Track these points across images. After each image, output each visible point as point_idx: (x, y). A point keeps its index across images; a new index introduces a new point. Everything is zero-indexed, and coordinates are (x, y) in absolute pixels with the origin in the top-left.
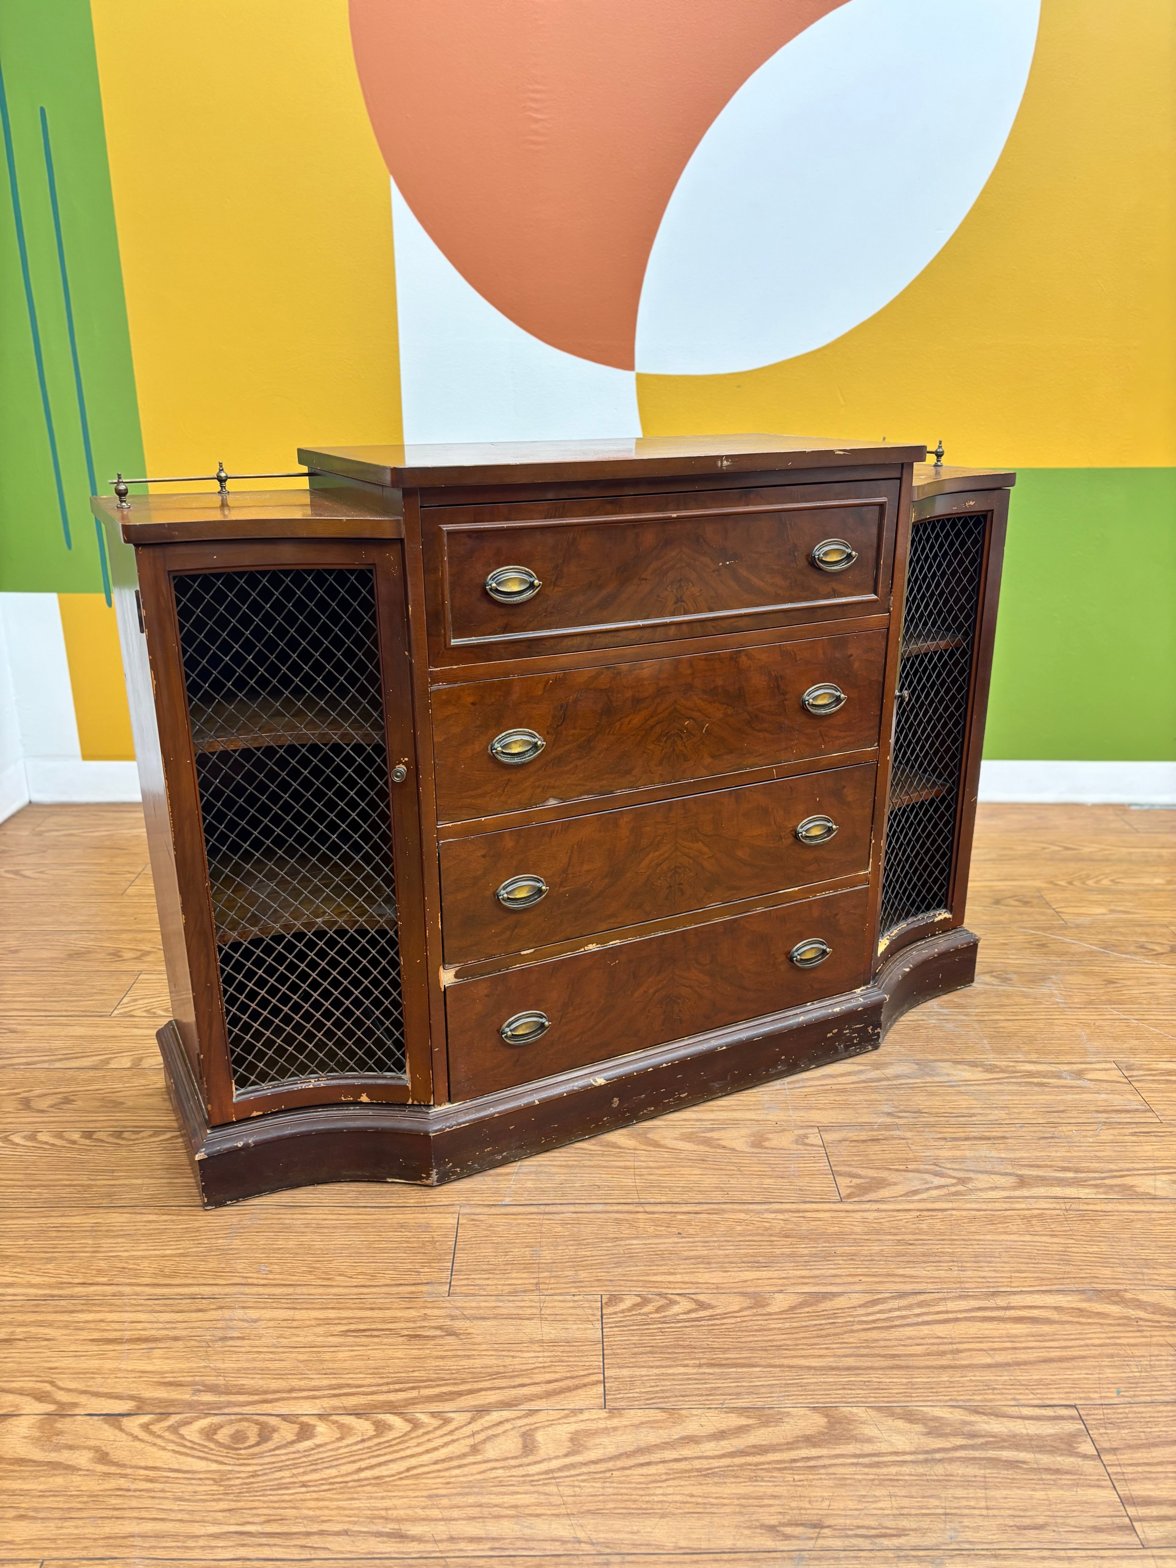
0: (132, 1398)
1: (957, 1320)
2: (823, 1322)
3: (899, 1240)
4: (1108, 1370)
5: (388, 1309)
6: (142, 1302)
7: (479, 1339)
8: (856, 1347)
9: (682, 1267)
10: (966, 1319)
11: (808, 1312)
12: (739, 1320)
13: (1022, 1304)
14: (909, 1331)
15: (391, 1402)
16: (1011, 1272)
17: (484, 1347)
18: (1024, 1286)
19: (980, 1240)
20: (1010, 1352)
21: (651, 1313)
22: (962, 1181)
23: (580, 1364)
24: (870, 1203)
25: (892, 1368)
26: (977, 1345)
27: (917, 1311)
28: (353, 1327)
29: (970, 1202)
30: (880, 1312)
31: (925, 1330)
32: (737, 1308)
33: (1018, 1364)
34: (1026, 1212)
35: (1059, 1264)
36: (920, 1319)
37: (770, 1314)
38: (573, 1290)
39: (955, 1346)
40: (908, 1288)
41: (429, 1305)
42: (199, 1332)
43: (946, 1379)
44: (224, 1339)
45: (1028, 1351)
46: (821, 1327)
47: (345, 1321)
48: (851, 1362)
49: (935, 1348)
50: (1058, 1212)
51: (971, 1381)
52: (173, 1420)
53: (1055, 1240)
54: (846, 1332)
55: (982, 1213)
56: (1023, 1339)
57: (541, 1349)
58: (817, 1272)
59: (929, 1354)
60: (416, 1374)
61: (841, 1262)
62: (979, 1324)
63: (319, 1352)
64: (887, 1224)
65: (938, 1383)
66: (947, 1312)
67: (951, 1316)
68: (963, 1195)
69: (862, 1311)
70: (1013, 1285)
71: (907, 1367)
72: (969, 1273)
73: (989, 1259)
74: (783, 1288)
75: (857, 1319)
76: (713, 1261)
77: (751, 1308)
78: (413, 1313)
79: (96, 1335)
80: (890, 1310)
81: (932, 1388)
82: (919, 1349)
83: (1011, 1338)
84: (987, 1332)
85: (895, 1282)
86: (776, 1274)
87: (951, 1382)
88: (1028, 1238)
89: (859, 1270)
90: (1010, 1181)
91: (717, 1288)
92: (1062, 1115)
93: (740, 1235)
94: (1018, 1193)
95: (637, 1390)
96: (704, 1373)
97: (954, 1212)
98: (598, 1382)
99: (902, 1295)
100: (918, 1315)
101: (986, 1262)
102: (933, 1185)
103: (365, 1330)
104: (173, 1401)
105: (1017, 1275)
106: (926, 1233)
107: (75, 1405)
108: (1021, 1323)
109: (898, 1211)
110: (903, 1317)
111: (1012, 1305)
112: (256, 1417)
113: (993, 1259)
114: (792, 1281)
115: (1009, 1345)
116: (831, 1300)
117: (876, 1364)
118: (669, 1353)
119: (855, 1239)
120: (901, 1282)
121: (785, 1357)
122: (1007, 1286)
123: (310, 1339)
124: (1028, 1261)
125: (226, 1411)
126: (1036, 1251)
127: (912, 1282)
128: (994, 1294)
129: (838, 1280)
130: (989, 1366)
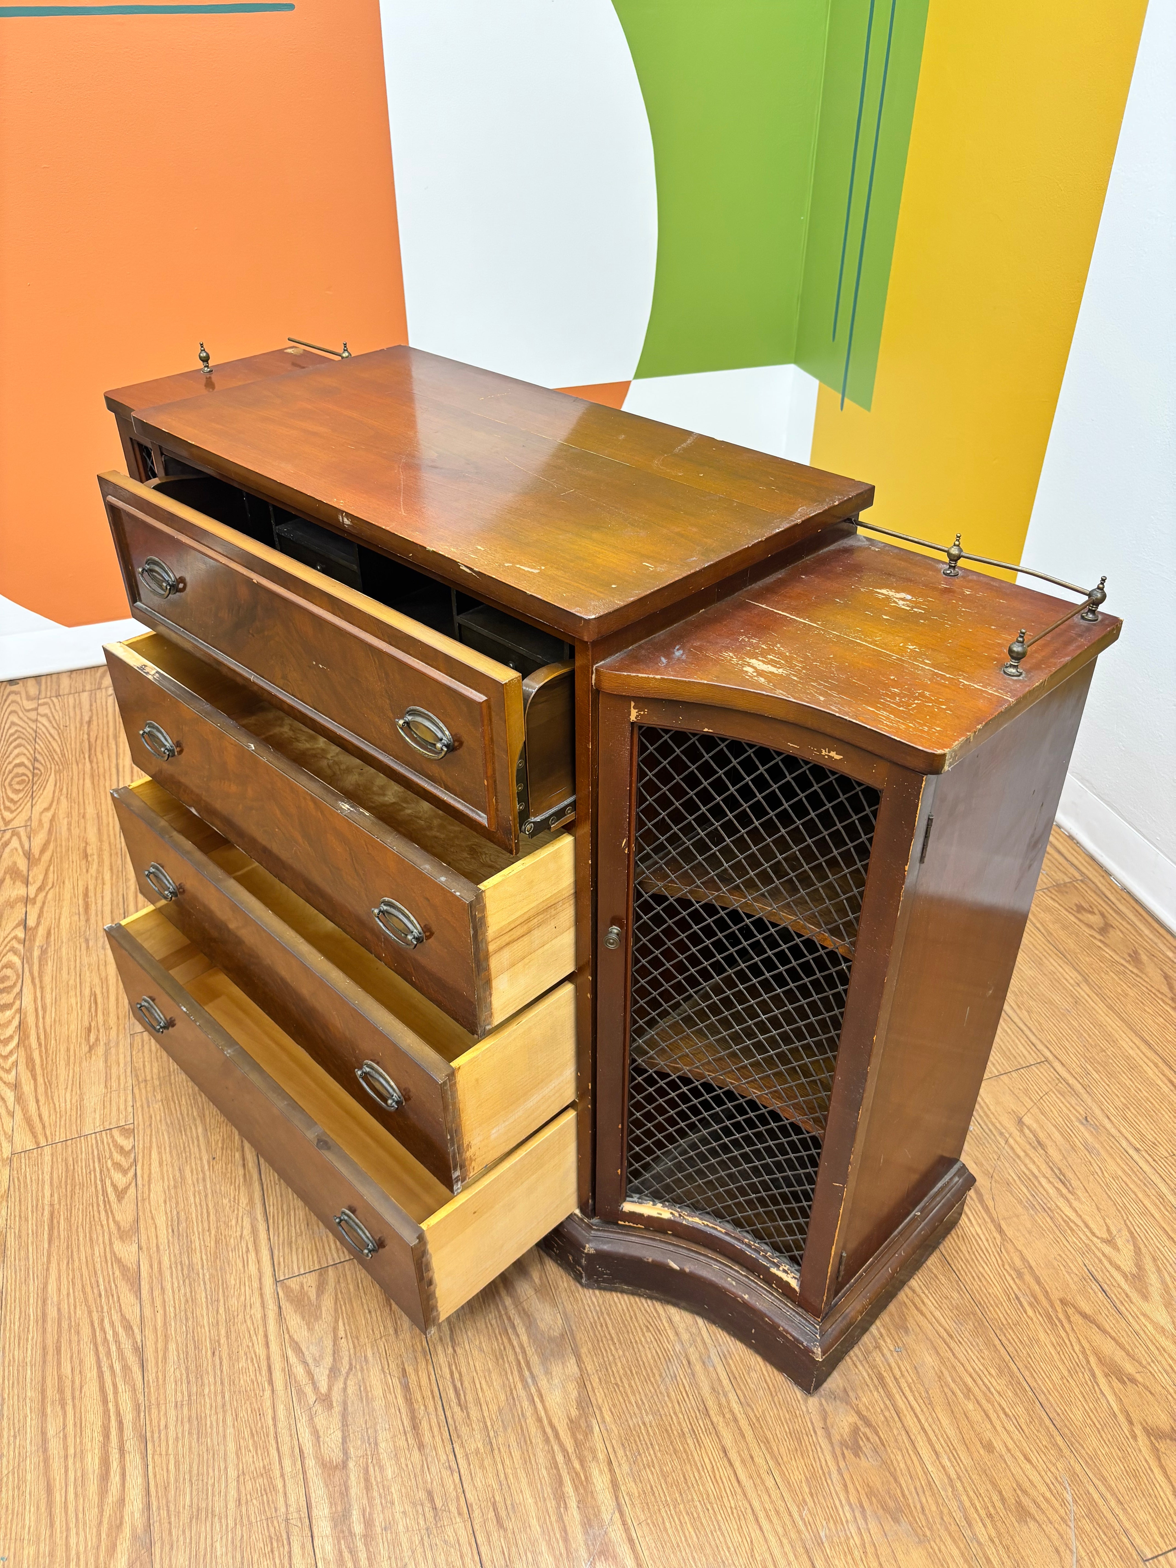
0: (38, 923)
1: (105, 1401)
2: (102, 1288)
3: (219, 1341)
4: (32, 1551)
5: (117, 1007)
6: (121, 893)
7: (84, 1064)
8: (70, 1318)
9: (170, 1170)
10: (106, 1412)
11: (114, 1274)
12: (105, 1222)
13: (128, 1465)
14: (90, 1360)
15: (28, 1037)
16: (176, 1455)
17: (77, 1069)
18: (154, 1468)
19: (224, 1421)
20: (62, 1453)
21: (112, 1160)
22: (326, 1400)
23: (58, 1129)
24: (276, 1308)
25: (44, 1348)
26: (72, 1422)
27: (117, 1367)
28: (99, 997)
29: (287, 1409)
30: (116, 1334)
31: (92, 1374)
32: (118, 1217)
33: (46, 1461)
34: (277, 1473)
35: (191, 1506)
36: (105, 1369)
37: (111, 1244)
38: (138, 1104)
39: (70, 1402)
40: (149, 1354)
41: (121, 1027)
42: (93, 927)
43: (29, 1394)
44: (87, 941)
45: (63, 1471)
46: (95, 1286)
47: (105, 990)
48: (52, 1312)
49: (68, 1383)
50: (283, 1510)
51: (25, 1417)
52: (20, 947)
53: (232, 1505)
54: (88, 1307)
55: (270, 1422)
56: (78, 1465)
57: (74, 1101)
58: (167, 1274)
59: (60, 1378)
60: (53, 1042)
61: (182, 1291)
62: (100, 1423)
63: (76, 988)
64: (244, 1327)
65: (24, 1388)
66: (116, 1392)
67: (111, 1397)
68: (300, 1401)
69: (116, 1317)
70: (156, 1457)
71: (44, 1362)
72: (172, 1413)
73: (195, 1432)
74: (145, 1249)
75: (105, 1314)
76: (179, 1190)
77: (119, 1228)
78: (112, 1021)
79: (91, 888)
80: (118, 1342)
81: (18, 1383)
82: (67, 1369)
83: (81, 1455)
84: (88, 1431)
85: (156, 1343)
86: (163, 1240)
87: (25, 1399)
88: (232, 1473)
89: (172, 1309)
90: (336, 1456)
91: (143, 1200)
92: (492, 1526)
93: (216, 1205)
94: (310, 1462)
95: (28, 1170)
96: (43, 1209)
97: (268, 1393)
98: (37, 1143)
99: (139, 1351)
100: (111, 1367)
101: (190, 1429)
102: (312, 1368)
103: (96, 1003)
104: (34, 940)
105: (172, 1462)
106: (231, 1366)
107: (34, 903)
108: (100, 1464)
109: (266, 1336)
110: (109, 1354)
111: (127, 1456)
112: (20, 981)
113: (195, 1436)
114: (155, 1256)
115: (71, 1451)
116: (130, 1290)
117: (49, 1335)
118: (66, 1182)
119: (218, 1301)
120: (156, 1348)
121: (59, 1264)
122: (154, 1451)
123: (88, 980)
124: (195, 1472)
125: (26, 966)
126: (210, 1482)
127: (157, 1358)
128: (144, 1440)
129: (156, 1293)
130: (44, 1433)
